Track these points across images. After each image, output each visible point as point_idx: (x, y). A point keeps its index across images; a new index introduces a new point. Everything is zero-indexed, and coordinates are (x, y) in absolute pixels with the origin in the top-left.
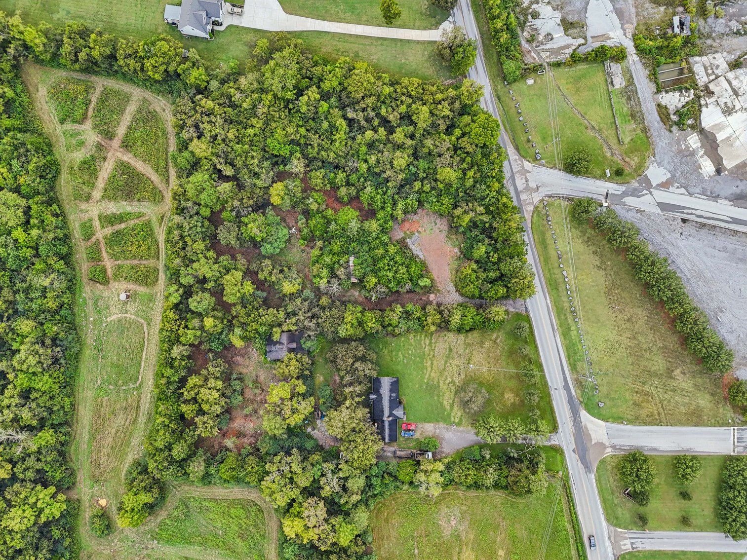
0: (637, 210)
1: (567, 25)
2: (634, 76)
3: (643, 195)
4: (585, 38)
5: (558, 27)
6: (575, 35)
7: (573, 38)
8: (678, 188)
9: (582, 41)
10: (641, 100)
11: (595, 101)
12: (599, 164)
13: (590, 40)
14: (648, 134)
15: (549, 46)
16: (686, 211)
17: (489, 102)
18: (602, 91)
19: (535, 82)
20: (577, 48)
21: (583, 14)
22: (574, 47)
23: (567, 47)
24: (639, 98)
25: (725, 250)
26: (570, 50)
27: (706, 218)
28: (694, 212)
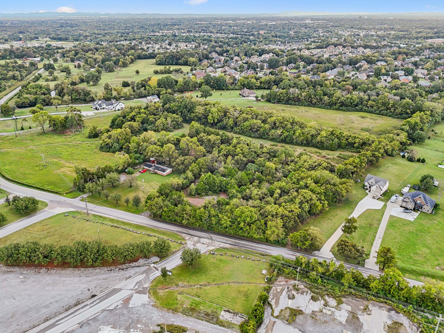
0: (131, 277)
1: (295, 313)
2: (222, 328)
3: (136, 285)
4: (277, 317)
5: (297, 306)
6: (283, 313)
7: (282, 310)
8: (117, 306)
9: (276, 313)
10: (200, 321)
11: (223, 297)
12: (179, 275)
13: (274, 319)
14: (171, 311)
15: (284, 293)
16: (98, 301)
17: (265, 250)
18: (227, 304)
19: (262, 274)
20: (272, 308)
21: (300, 327)
22: (274, 307)
23: (277, 303)
24: (202, 320)
25: (47, 307)
26: (273, 303)
27: (79, 309)
28: (92, 305)
